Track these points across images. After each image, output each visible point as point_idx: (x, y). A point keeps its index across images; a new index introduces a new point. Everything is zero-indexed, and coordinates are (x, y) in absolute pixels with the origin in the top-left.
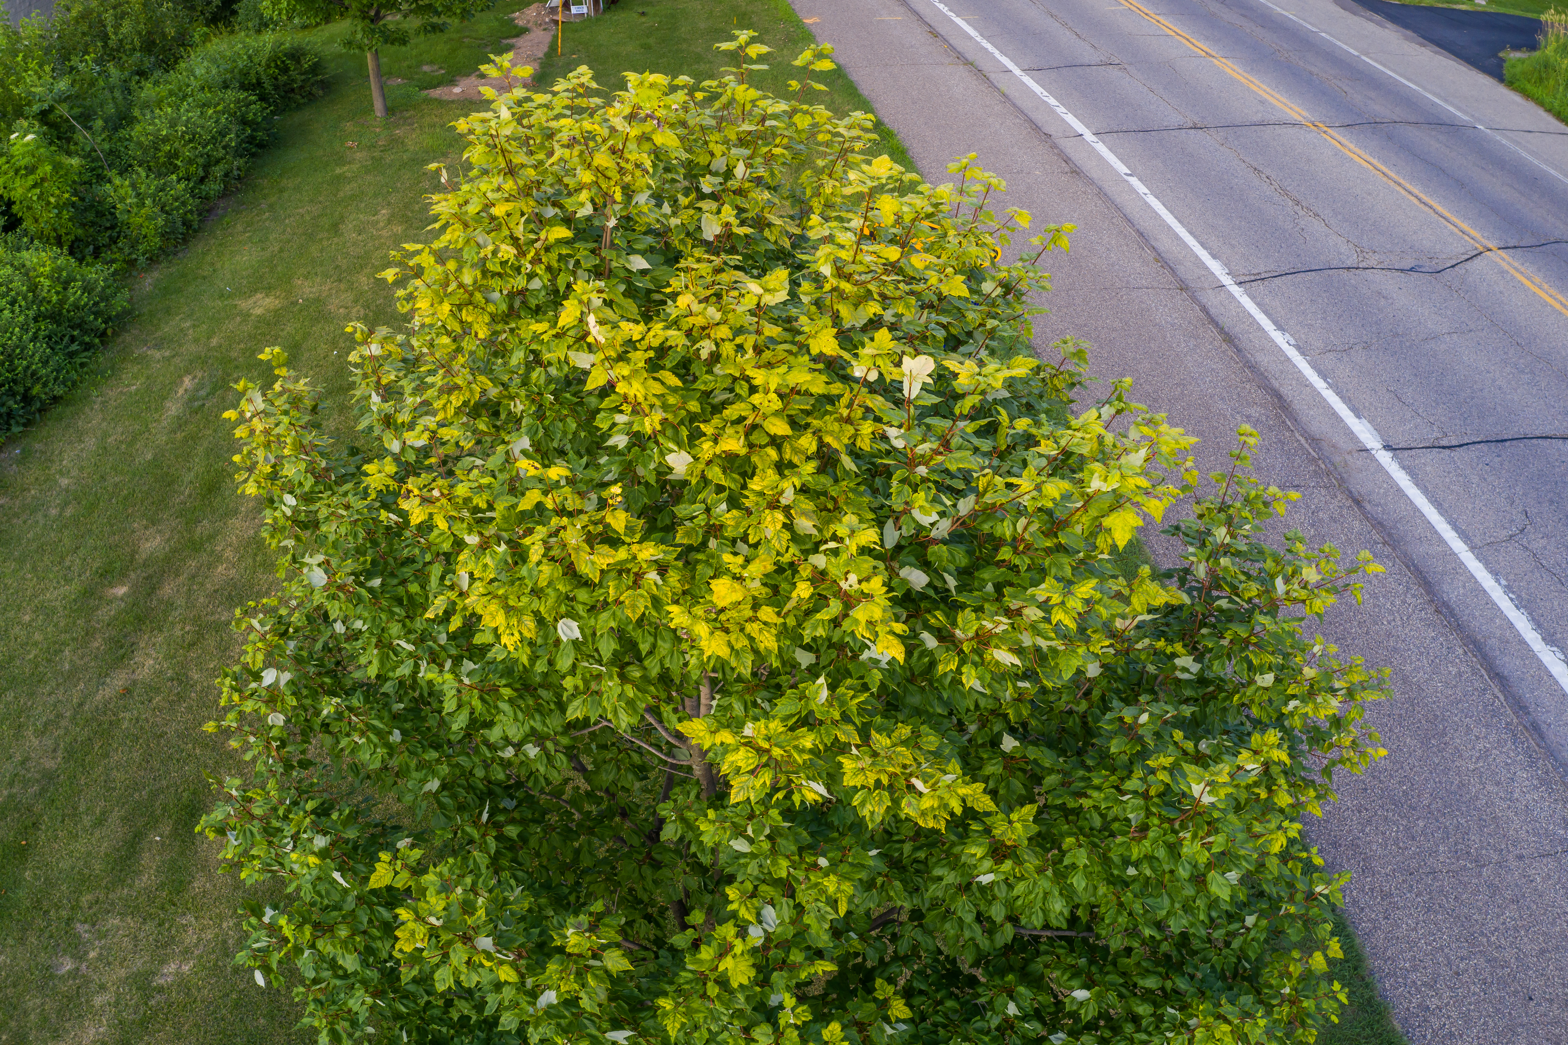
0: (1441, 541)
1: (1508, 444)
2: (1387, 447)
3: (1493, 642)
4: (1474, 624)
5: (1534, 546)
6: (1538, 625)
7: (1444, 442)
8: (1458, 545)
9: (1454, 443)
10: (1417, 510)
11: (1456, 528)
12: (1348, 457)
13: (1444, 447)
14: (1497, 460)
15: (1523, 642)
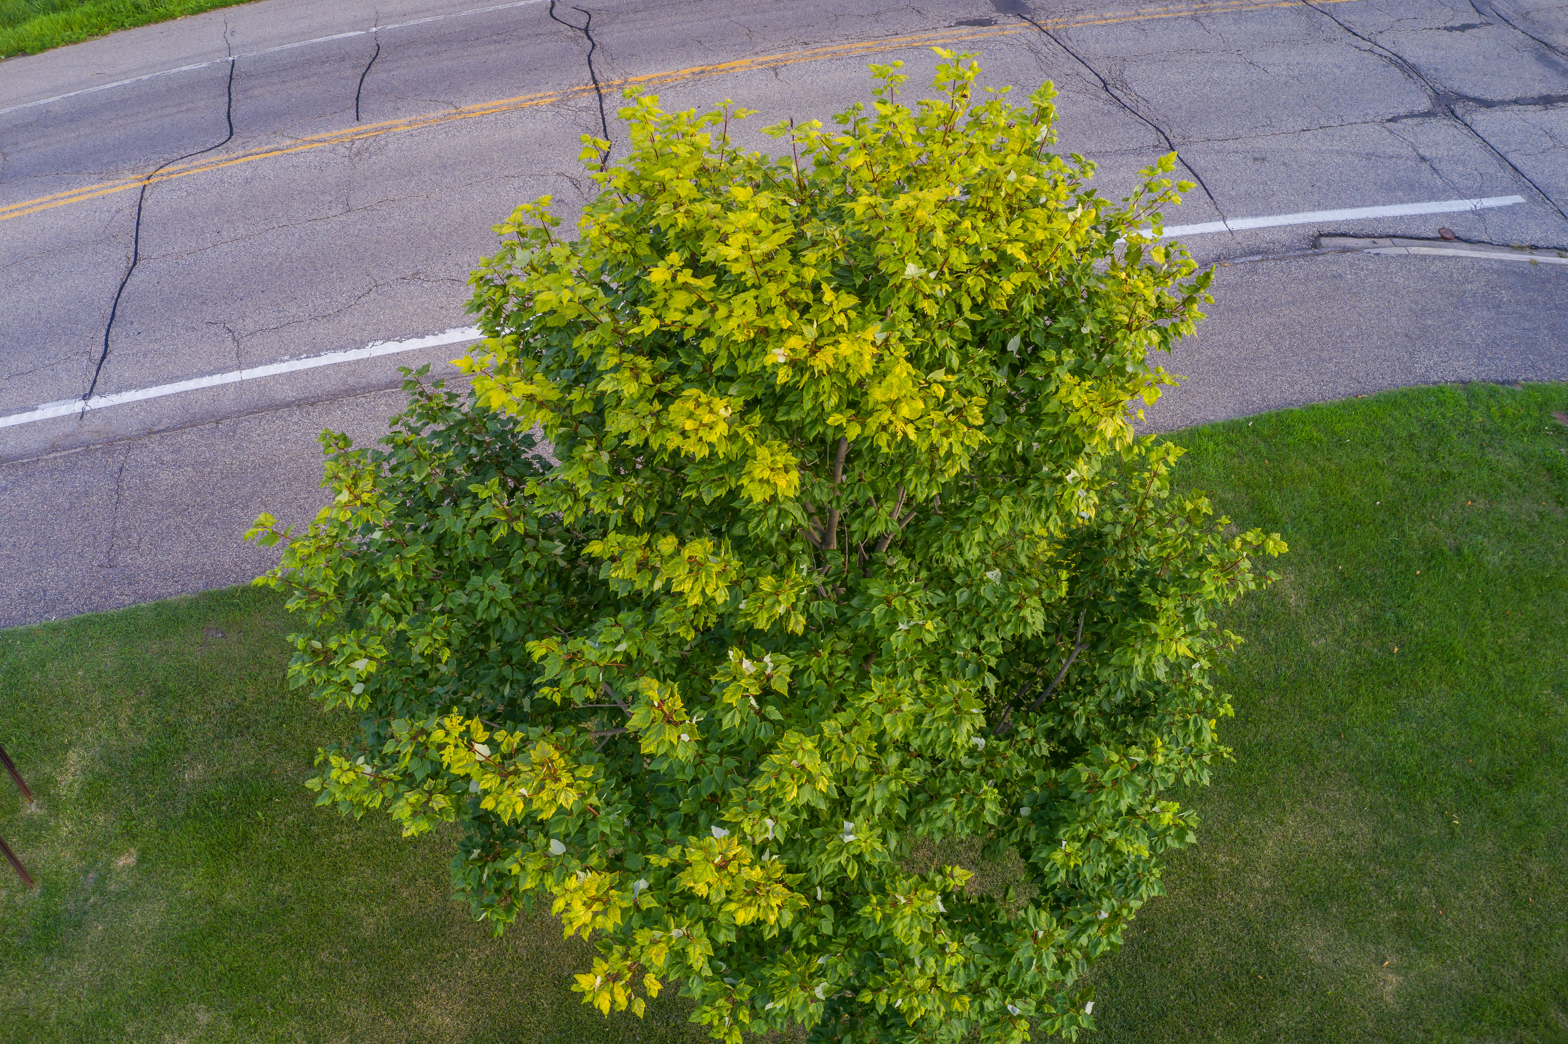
0: (224, 386)
1: (118, 313)
2: (86, 397)
3: (351, 381)
4: (328, 387)
5: (251, 327)
6: (344, 348)
7: (98, 356)
8: (233, 377)
9: (101, 349)
10: (178, 394)
11: (211, 373)
12: (86, 428)
13: (104, 358)
14: (136, 325)
15: (358, 362)
